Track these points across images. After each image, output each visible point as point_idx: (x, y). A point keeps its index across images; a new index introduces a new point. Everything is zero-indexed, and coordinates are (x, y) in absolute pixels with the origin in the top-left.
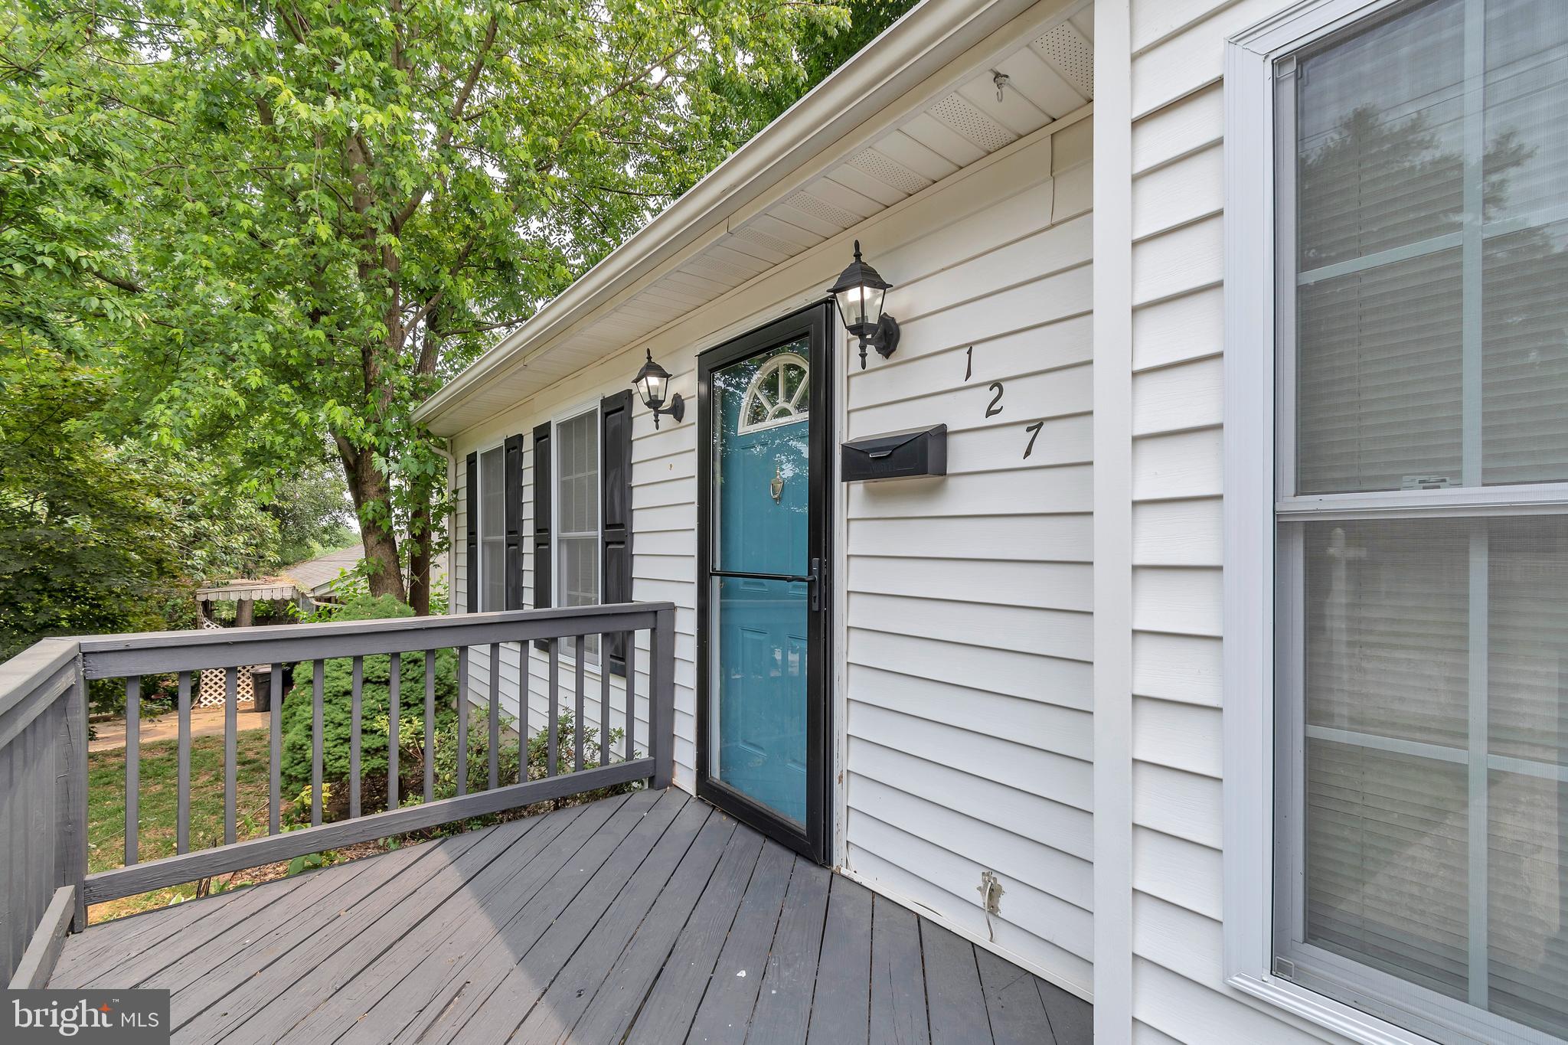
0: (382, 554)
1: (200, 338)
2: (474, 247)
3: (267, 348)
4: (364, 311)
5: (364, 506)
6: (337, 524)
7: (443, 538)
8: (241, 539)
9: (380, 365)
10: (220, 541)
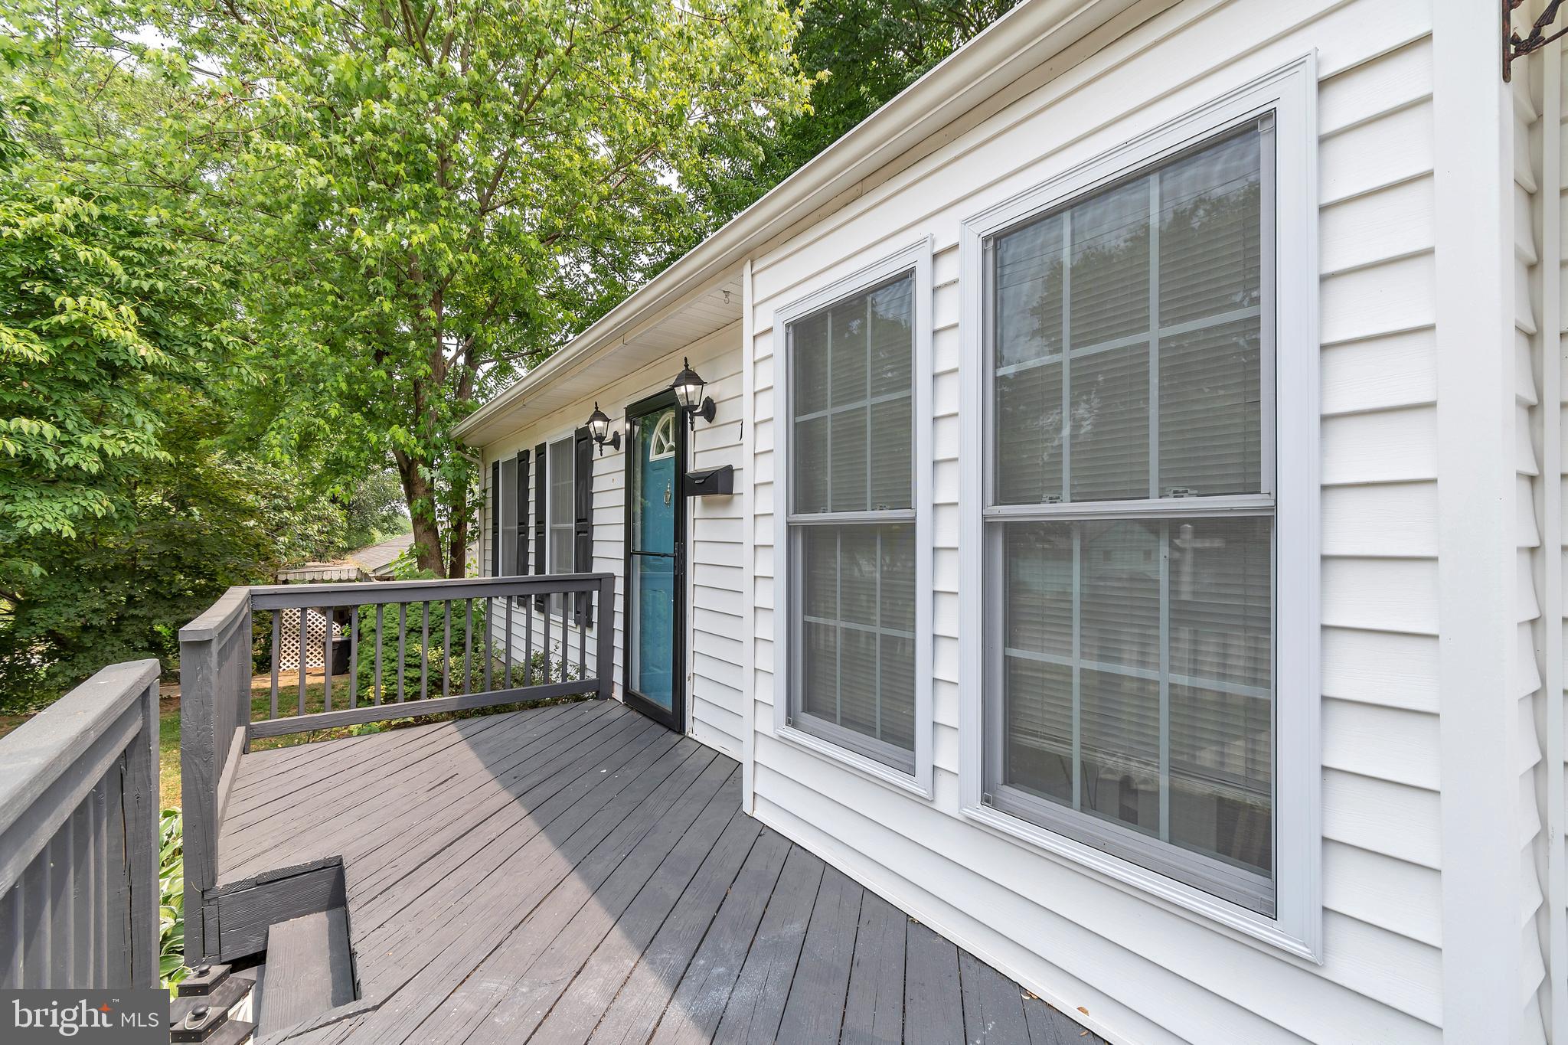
0: (428, 539)
1: (295, 380)
2: (499, 301)
3: (344, 386)
4: (414, 355)
5: (414, 503)
6: (396, 514)
7: (476, 527)
8: (316, 527)
9: (427, 395)
10: (299, 530)
